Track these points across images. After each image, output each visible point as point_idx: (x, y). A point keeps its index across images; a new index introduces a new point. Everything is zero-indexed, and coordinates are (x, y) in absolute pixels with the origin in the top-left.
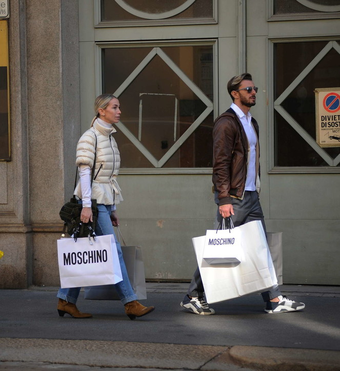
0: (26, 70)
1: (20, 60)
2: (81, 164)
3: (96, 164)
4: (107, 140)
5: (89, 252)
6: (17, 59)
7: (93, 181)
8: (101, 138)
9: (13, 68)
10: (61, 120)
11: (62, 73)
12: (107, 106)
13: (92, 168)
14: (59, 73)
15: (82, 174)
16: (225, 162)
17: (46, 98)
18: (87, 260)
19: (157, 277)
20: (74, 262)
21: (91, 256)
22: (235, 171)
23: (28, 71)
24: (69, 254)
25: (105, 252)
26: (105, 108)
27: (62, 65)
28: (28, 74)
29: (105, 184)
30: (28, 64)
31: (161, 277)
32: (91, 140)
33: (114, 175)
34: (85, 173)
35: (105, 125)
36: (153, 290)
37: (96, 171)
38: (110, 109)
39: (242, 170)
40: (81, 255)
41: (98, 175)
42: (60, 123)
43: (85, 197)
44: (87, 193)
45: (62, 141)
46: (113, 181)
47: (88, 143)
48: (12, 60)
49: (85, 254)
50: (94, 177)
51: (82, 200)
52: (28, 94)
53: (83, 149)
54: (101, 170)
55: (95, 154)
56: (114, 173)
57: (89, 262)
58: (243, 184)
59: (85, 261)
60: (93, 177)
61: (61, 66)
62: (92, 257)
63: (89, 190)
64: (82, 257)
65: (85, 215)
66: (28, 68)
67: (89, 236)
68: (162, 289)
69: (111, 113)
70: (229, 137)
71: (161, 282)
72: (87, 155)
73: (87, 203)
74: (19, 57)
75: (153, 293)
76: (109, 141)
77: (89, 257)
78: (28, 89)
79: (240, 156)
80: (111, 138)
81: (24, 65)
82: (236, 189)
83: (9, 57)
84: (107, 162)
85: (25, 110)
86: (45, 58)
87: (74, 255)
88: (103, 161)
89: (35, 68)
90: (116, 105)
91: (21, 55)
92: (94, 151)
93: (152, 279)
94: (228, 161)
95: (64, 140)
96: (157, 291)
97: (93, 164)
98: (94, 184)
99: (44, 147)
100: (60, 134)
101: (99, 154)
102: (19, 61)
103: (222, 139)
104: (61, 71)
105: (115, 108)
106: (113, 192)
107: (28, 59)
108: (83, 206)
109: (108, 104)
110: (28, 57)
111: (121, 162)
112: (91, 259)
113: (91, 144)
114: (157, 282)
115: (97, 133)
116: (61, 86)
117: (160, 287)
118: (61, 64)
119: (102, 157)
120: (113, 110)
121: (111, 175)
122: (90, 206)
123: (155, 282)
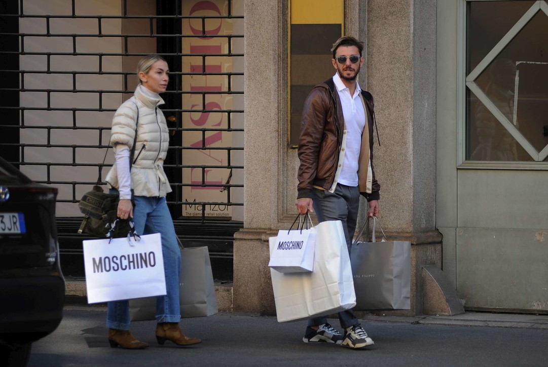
0: (366, 29)
1: (359, 16)
2: (117, 143)
3: (137, 144)
4: (152, 114)
5: (129, 256)
6: (355, 14)
7: (133, 165)
8: (144, 110)
9: (349, 25)
10: (409, 96)
11: (414, 34)
12: (150, 69)
13: (131, 148)
14: (410, 33)
15: (119, 156)
16: (311, 145)
17: (392, 66)
18: (126, 266)
19: (534, 308)
20: (108, 269)
21: (131, 260)
22: (324, 156)
23: (368, 30)
24: (100, 259)
25: (152, 255)
26: (147, 73)
27: (414, 23)
28: (368, 33)
29: (147, 170)
30: (368, 21)
31: (540, 308)
32: (131, 113)
33: (160, 159)
34: (122, 154)
35: (150, 94)
36: (529, 325)
37: (137, 152)
38: (153, 73)
39: (333, 157)
40: (117, 259)
41: (139, 158)
42: (410, 99)
43: (124, 186)
44: (126, 182)
45: (411, 124)
46: (158, 166)
47: (127, 116)
48: (349, 15)
49: (123, 258)
50: (134, 160)
51: (120, 189)
52: (368, 60)
53: (120, 124)
54: (143, 152)
55: (136, 131)
56: (160, 157)
57: (130, 268)
58: (332, 174)
59: (124, 267)
60: (132, 161)
61: (412, 25)
62: (133, 261)
63: (129, 177)
64: (118, 262)
65: (124, 209)
66: (368, 26)
67: (129, 235)
68: (541, 324)
69: (154, 79)
70: (318, 114)
71: (540, 315)
72: (125, 133)
73: (125, 194)
74: (357, 11)
75: (529, 328)
76: (155, 114)
77: (130, 262)
78: (368, 54)
79: (331, 138)
80: (157, 111)
81: (364, 21)
82: (324, 180)
83: (345, 12)
84: (151, 141)
85: (364, 81)
86: (392, 14)
87: (107, 260)
88: (145, 141)
89: (378, 27)
90: (161, 69)
91: (360, 9)
92: (134, 126)
93: (529, 310)
94: (313, 143)
95: (413, 121)
96: (535, 327)
97: (132, 143)
98: (133, 170)
99: (387, 131)
100: (409, 114)
101: (140, 131)
102: (357, 16)
103: (308, 116)
104: (412, 31)
105: (160, 73)
106: (158, 180)
107: (368, 14)
108: (121, 198)
109: (150, 68)
110: (369, 12)
111: (170, 142)
112: (132, 264)
113: (131, 118)
114: (535, 314)
115: (139, 104)
116: (411, 50)
117: (539, 322)
118: (412, 21)
119: (144, 135)
120: (157, 76)
121: (156, 159)
122: (129, 197)
123: (532, 314)
